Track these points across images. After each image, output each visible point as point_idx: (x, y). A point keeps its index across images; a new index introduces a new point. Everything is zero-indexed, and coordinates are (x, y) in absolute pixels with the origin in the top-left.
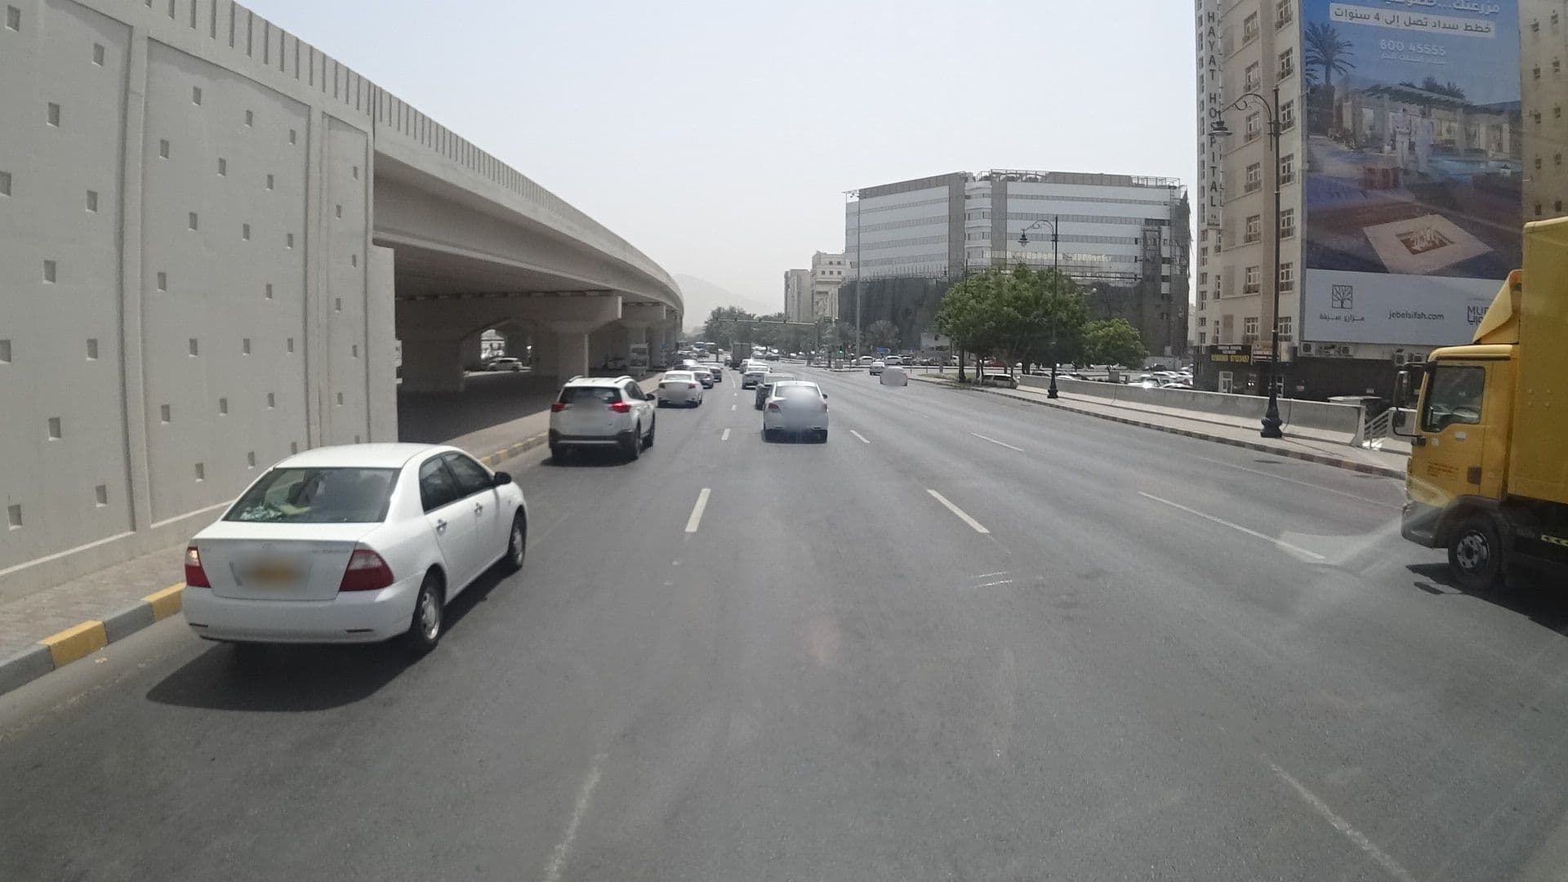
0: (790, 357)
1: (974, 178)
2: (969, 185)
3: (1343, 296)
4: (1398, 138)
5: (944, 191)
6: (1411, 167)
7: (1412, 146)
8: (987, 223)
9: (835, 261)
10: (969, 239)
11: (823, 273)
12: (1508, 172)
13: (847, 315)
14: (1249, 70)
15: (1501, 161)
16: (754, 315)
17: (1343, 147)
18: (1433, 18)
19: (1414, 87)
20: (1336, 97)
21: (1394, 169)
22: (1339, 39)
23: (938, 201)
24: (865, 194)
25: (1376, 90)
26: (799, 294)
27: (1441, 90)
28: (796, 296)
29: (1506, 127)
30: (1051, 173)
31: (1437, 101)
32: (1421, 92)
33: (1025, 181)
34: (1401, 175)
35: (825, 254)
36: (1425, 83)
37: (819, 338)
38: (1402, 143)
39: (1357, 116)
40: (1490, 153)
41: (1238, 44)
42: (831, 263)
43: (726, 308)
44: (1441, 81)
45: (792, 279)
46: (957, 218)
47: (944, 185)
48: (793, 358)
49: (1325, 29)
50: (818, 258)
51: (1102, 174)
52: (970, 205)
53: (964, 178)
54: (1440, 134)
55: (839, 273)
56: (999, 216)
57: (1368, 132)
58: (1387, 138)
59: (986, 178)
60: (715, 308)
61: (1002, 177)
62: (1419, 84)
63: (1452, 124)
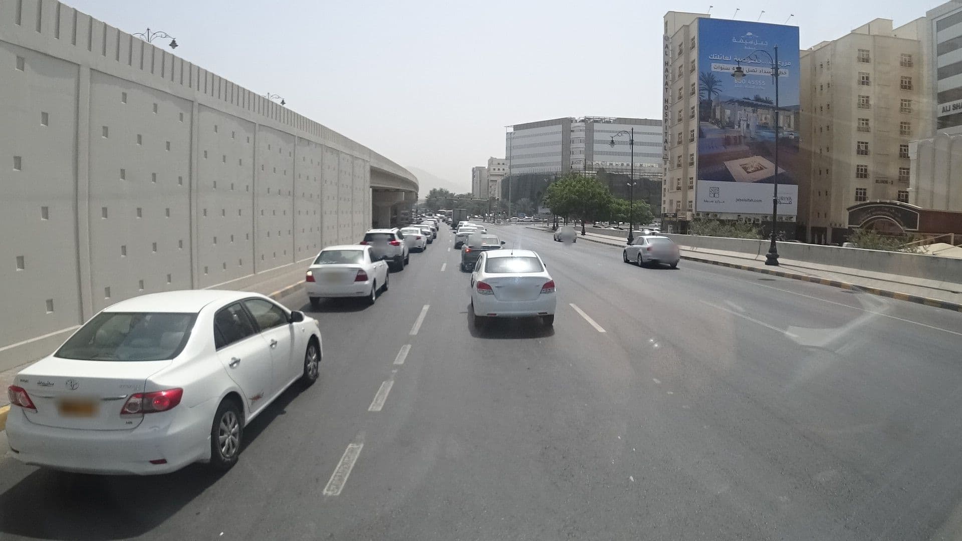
0: (474, 218)
1: (576, 121)
2: (573, 125)
3: (715, 192)
4: (742, 122)
5: (559, 128)
6: (748, 135)
7: (748, 126)
8: (582, 145)
9: (501, 163)
10: (573, 154)
11: (494, 169)
12: (793, 137)
13: (505, 194)
14: (680, 89)
15: (788, 132)
16: (455, 193)
17: (716, 127)
18: (759, 69)
19: (749, 99)
20: (713, 105)
21: (739, 136)
22: (716, 79)
23: (557, 133)
24: (517, 128)
25: (732, 101)
26: (480, 181)
27: (762, 101)
28: (478, 182)
29: (792, 117)
30: (618, 118)
31: (761, 106)
32: (753, 102)
33: (604, 123)
34: (742, 138)
35: (496, 158)
36: (755, 97)
37: (490, 207)
38: (744, 125)
39: (723, 113)
40: (785, 128)
41: (677, 78)
42: (499, 164)
43: (438, 189)
44: (763, 97)
45: (477, 172)
46: (567, 143)
47: (559, 124)
48: (477, 218)
49: (709, 75)
50: (491, 161)
51: (646, 119)
52: (573, 135)
53: (570, 120)
54: (762, 120)
55: (504, 169)
56: (589, 141)
57: (727, 120)
58: (737, 123)
59: (583, 121)
60: (432, 189)
61: (591, 120)
62: (752, 98)
63: (767, 116)
